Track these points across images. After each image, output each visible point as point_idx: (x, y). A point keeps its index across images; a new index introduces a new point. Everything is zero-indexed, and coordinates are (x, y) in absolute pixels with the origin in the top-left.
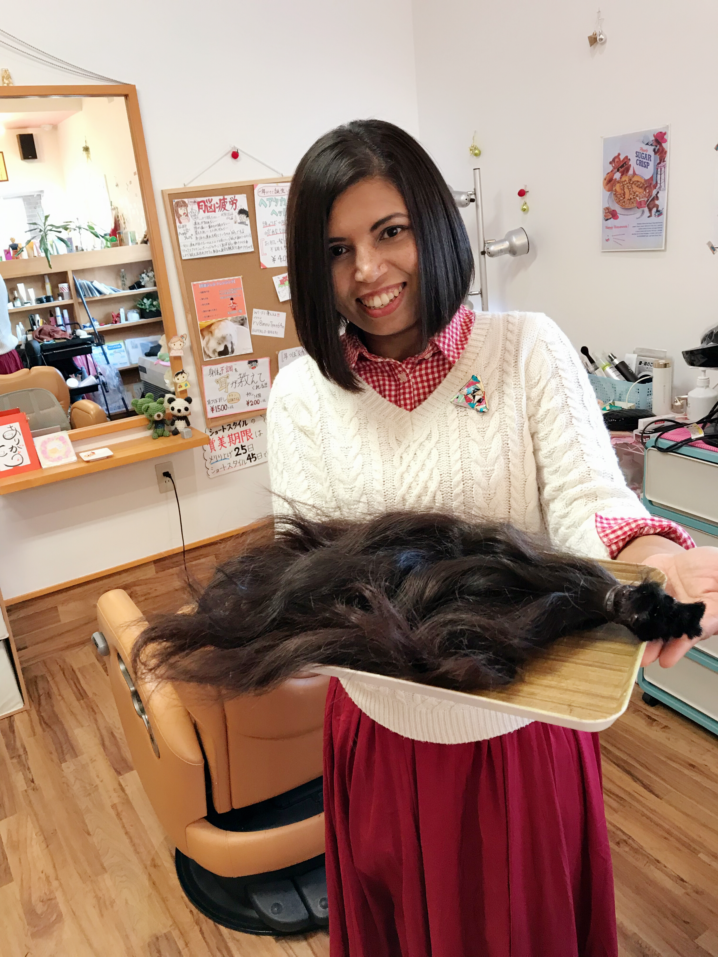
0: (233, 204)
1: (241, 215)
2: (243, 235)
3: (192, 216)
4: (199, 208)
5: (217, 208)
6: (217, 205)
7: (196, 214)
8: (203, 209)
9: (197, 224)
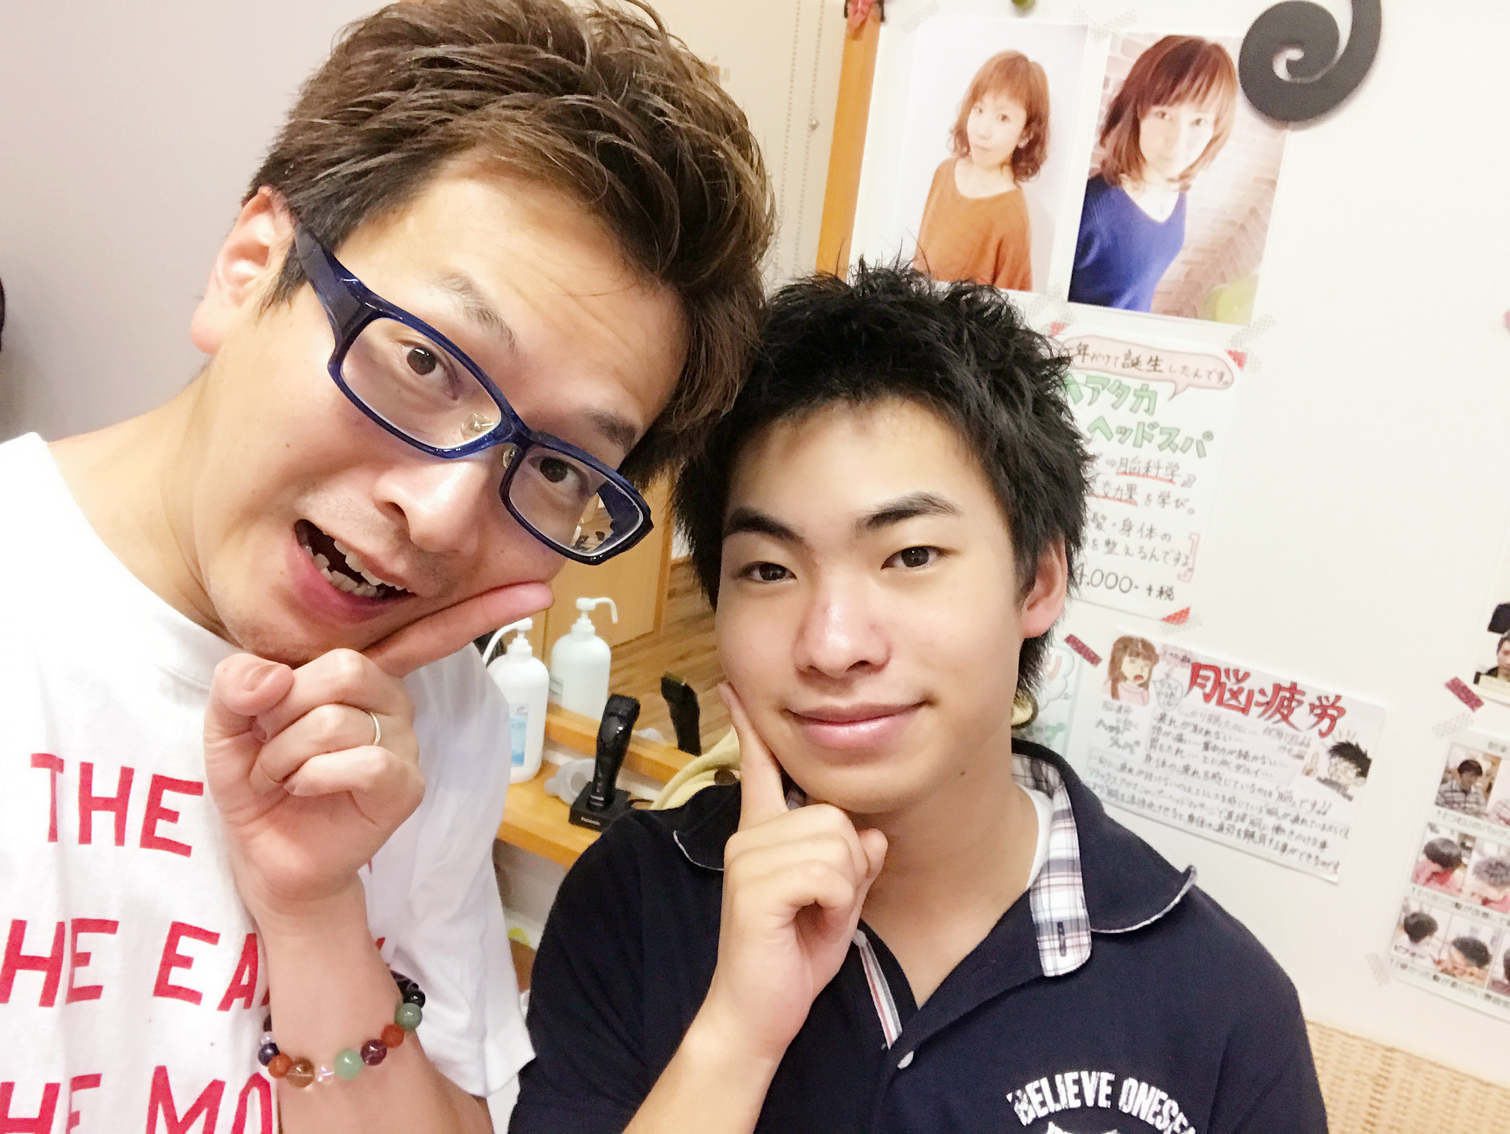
0: (1321, 717)
2: (1320, 820)
3: (1159, 694)
4: (1193, 682)
5: (1258, 704)
6: (1258, 697)
7: (1178, 695)
8: (1208, 690)
9: (1167, 722)
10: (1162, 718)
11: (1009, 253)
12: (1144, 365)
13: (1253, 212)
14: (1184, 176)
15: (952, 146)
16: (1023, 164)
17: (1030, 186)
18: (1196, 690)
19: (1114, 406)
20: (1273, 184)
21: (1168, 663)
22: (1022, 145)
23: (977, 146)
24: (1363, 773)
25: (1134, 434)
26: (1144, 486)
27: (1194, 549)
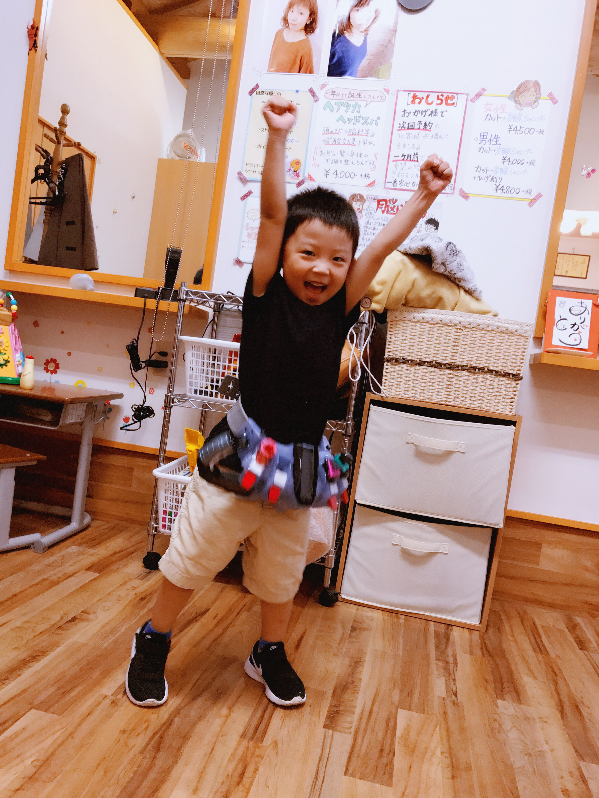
1: (428, 225)
3: (366, 214)
4: (378, 207)
7: (373, 213)
8: (383, 209)
9: (370, 223)
10: (368, 222)
11: (305, 61)
12: (355, 96)
13: (390, 41)
14: (366, 30)
15: (282, 24)
16: (309, 29)
17: (312, 37)
18: (380, 210)
19: (346, 112)
20: (395, 31)
21: (369, 201)
22: (308, 23)
23: (291, 24)
24: (437, 228)
25: (353, 121)
26: (357, 138)
27: (376, 159)
